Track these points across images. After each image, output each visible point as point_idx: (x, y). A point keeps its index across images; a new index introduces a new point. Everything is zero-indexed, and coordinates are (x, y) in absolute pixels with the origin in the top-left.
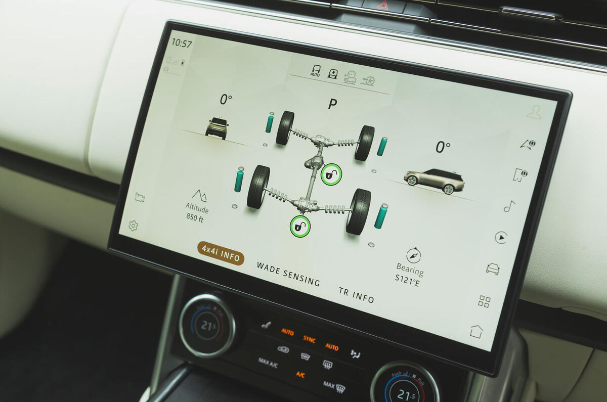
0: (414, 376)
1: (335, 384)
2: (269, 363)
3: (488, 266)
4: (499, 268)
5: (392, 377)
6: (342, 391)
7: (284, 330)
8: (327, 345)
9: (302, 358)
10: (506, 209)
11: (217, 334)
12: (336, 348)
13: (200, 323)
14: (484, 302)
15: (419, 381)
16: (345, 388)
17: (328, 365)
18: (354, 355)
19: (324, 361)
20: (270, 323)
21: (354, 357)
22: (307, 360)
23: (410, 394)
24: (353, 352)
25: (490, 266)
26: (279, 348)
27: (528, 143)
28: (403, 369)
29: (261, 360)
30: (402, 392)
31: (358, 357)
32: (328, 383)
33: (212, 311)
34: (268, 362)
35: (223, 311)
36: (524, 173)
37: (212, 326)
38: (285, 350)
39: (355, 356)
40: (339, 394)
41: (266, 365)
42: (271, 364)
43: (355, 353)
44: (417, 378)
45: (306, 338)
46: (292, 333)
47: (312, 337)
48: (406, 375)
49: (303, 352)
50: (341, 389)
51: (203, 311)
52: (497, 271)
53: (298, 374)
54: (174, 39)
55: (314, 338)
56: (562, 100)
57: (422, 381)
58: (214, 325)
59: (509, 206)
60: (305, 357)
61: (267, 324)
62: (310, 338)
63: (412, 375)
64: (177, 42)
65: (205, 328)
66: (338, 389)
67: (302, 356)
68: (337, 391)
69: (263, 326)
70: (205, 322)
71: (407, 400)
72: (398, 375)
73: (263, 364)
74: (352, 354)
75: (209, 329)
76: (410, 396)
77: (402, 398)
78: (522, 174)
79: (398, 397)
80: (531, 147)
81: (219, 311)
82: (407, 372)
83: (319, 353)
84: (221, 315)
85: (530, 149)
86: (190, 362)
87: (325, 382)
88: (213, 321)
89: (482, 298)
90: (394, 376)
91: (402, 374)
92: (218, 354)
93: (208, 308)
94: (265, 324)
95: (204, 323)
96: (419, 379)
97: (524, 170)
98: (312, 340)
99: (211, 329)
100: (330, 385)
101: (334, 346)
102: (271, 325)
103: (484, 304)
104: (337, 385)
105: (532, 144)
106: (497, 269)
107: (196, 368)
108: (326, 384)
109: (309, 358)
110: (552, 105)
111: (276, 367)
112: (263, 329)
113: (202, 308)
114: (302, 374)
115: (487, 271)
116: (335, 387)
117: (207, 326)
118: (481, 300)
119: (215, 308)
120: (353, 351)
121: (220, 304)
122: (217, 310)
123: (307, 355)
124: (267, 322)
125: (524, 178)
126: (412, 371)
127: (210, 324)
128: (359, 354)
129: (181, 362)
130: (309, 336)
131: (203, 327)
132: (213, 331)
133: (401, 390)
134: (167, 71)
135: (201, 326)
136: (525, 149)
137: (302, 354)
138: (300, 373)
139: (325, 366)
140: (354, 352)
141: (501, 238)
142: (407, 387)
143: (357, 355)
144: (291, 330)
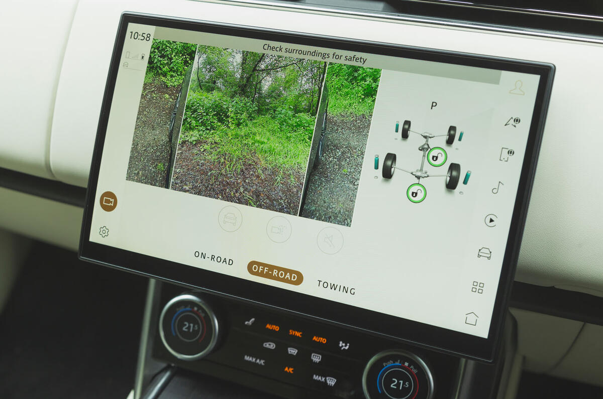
0: (406, 364)
1: (325, 377)
2: (256, 360)
3: (480, 250)
4: (491, 252)
5: (384, 367)
6: (333, 384)
7: (268, 326)
8: (315, 338)
9: (290, 353)
10: (495, 191)
11: (199, 335)
12: (324, 341)
13: (181, 325)
14: (478, 287)
15: (411, 369)
16: (335, 380)
17: (316, 358)
18: (342, 346)
19: (313, 354)
20: (253, 319)
21: (342, 348)
22: (295, 354)
23: (403, 383)
24: (341, 344)
25: (481, 251)
26: (265, 344)
27: (512, 120)
28: (394, 358)
29: (247, 358)
30: (395, 381)
31: (347, 348)
32: (317, 377)
33: (193, 312)
34: (254, 360)
35: (204, 311)
36: (511, 152)
37: (194, 327)
38: (271, 346)
39: (344, 347)
40: (330, 387)
41: (253, 363)
42: (258, 361)
43: (344, 345)
44: (409, 366)
45: (291, 332)
46: (277, 328)
47: (298, 331)
48: (398, 364)
49: (290, 347)
50: (331, 382)
51: (183, 312)
52: (489, 256)
53: (286, 369)
54: (132, 32)
55: (300, 332)
56: (545, 73)
57: (415, 368)
58: (196, 326)
59: (497, 188)
60: (293, 351)
61: (251, 321)
62: (296, 332)
63: (404, 364)
64: (135, 36)
65: (186, 330)
66: (328, 382)
67: (289, 351)
68: (327, 384)
69: (246, 323)
70: (186, 323)
71: (401, 388)
72: (390, 364)
73: (250, 362)
74: (340, 345)
75: (191, 330)
76: (403, 385)
77: (395, 387)
78: (508, 153)
79: (392, 386)
80: (516, 125)
81: (200, 311)
82: (399, 361)
83: (307, 347)
84: (203, 315)
85: (515, 126)
86: (173, 365)
87: (315, 376)
88: (195, 322)
89: (475, 284)
90: (386, 365)
91: (394, 363)
92: (202, 355)
93: (188, 308)
94: (249, 321)
95: (186, 325)
96: (412, 367)
97: (510, 148)
98: (298, 334)
99: (193, 330)
100: (320, 378)
101: (321, 339)
102: (255, 321)
103: (477, 290)
104: (327, 378)
105: (517, 121)
106: (489, 253)
107: (180, 370)
108: (316, 377)
109: (296, 352)
110: (535, 79)
111: (263, 364)
112: (247, 326)
113: (182, 309)
114: (291, 370)
115: (479, 256)
116: (325, 380)
117: (189, 328)
118: (474, 287)
119: (196, 309)
120: (341, 342)
121: (201, 304)
122: (198, 310)
123: (295, 349)
124: (251, 319)
125: (511, 157)
126: (404, 359)
127: (192, 325)
128: (348, 344)
129: (163, 365)
130: (295, 330)
131: (184, 329)
132: (195, 333)
133: (394, 379)
134: (127, 66)
135: (182, 328)
136: (510, 126)
137: (289, 349)
138: (288, 369)
139: (314, 359)
140: (343, 343)
141: (491, 221)
142: (400, 376)
143: (346, 346)
144: (276, 325)
